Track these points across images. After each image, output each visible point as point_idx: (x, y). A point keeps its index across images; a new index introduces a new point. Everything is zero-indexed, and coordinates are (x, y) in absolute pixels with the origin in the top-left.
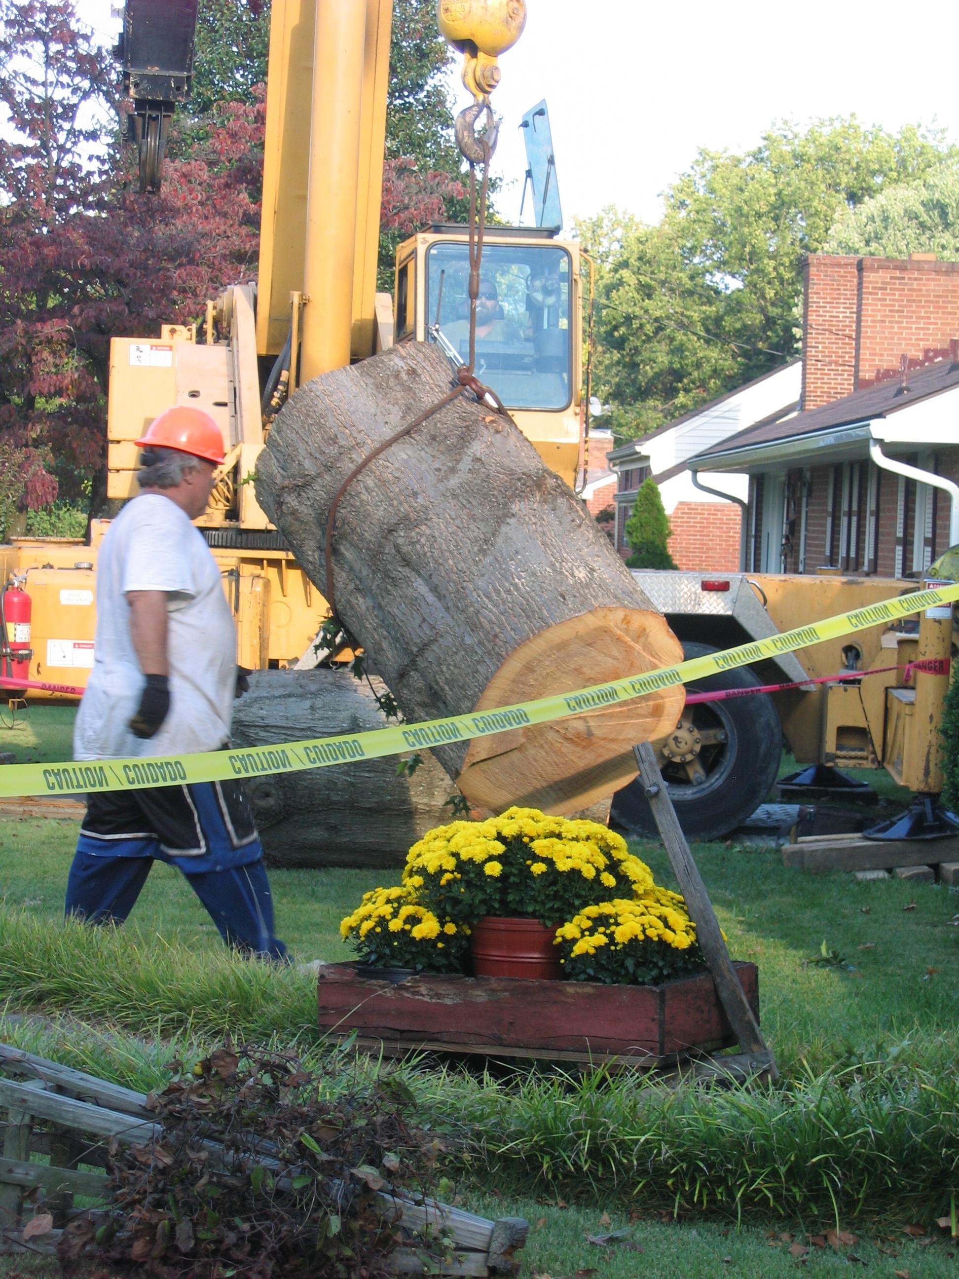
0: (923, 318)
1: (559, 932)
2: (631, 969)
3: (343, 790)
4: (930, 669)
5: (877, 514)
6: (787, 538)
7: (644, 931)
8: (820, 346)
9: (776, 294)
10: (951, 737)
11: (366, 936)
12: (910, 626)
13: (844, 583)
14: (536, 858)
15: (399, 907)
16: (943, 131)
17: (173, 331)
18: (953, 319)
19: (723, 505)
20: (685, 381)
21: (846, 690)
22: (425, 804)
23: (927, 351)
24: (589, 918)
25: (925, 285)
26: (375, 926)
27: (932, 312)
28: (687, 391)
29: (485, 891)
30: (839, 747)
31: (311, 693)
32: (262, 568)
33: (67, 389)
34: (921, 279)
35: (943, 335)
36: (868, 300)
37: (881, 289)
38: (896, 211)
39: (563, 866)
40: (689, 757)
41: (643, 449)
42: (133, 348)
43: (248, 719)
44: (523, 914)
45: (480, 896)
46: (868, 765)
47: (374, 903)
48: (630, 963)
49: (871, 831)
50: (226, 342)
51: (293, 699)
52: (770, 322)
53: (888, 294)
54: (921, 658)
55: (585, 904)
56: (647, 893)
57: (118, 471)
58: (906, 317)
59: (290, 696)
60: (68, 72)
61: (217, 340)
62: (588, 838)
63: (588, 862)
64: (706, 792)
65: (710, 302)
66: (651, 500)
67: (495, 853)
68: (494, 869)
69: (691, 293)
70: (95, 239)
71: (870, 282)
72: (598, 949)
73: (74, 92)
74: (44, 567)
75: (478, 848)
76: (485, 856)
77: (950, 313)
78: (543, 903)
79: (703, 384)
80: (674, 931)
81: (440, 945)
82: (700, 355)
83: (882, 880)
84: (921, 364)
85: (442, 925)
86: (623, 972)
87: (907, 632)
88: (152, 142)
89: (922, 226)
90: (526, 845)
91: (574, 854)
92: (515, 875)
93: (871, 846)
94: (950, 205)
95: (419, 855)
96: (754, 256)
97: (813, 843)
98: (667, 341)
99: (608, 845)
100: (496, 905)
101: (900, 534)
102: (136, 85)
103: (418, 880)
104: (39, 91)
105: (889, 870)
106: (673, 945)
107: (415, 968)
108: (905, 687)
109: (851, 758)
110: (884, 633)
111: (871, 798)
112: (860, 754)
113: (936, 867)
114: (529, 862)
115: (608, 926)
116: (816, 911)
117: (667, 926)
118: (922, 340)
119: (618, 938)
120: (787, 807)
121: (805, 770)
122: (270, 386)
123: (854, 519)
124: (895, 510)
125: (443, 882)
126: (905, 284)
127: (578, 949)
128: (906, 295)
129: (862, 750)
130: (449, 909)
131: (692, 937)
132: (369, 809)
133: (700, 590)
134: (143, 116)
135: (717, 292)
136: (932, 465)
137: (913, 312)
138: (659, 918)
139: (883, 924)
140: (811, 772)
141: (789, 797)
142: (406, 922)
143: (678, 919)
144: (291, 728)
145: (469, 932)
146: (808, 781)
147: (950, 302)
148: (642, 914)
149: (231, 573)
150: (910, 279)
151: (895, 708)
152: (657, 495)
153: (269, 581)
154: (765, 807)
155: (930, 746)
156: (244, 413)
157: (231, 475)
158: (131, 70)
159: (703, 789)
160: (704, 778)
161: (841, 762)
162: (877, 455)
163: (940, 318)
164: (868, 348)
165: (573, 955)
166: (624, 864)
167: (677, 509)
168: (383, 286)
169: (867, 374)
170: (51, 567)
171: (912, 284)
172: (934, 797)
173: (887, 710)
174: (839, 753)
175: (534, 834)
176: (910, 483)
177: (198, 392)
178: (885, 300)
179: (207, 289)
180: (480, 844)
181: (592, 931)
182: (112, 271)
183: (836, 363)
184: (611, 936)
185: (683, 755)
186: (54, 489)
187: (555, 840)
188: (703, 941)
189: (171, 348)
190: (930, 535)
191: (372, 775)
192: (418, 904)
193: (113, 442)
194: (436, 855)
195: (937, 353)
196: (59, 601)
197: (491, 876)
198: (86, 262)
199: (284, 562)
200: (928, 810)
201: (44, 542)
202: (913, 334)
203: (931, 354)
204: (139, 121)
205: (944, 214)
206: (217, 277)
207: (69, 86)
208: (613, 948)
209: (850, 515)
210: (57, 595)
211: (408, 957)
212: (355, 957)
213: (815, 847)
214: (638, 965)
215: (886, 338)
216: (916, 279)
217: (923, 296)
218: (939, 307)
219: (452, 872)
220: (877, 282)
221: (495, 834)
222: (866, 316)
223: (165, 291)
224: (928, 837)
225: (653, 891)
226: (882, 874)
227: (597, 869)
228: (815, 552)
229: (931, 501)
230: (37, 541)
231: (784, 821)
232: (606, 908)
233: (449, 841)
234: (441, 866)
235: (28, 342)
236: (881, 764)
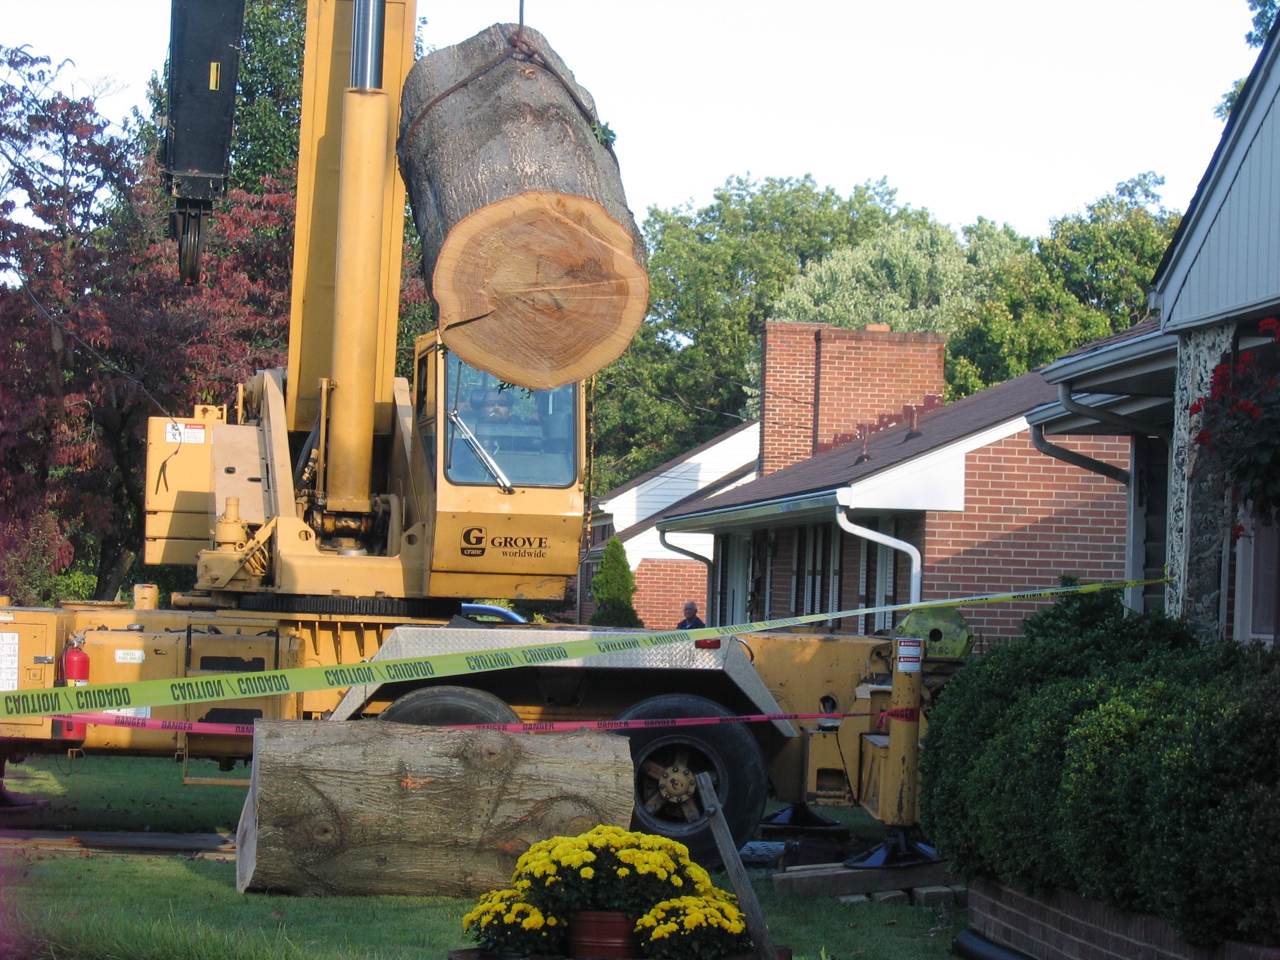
0: (877, 385)
1: (639, 922)
2: (697, 950)
3: (392, 826)
4: (902, 717)
5: (840, 573)
6: (753, 595)
7: (706, 920)
8: (777, 409)
9: (730, 351)
10: (927, 773)
11: (486, 928)
12: (881, 678)
13: (820, 640)
14: (621, 864)
15: (511, 905)
16: (891, 193)
17: (205, 411)
18: (905, 386)
19: (685, 562)
20: (637, 436)
21: (825, 736)
22: (464, 838)
23: (881, 417)
24: (663, 910)
25: (879, 354)
26: (493, 920)
27: (886, 380)
28: (640, 446)
29: (580, 891)
30: (819, 787)
31: (363, 741)
32: (297, 629)
33: (85, 459)
34: (876, 349)
35: (896, 401)
36: (825, 368)
37: (837, 358)
38: (845, 271)
39: (642, 870)
40: (685, 798)
41: (607, 507)
42: (169, 426)
43: (308, 764)
44: (611, 909)
45: (576, 895)
46: (844, 803)
47: (490, 902)
48: (695, 945)
49: (851, 861)
50: (256, 421)
51: (347, 746)
52: (722, 378)
53: (844, 363)
54: (894, 707)
55: (659, 901)
56: (705, 892)
57: (155, 539)
58: (861, 385)
59: (344, 743)
60: (81, 161)
61: (247, 420)
62: (660, 849)
63: (662, 867)
64: (700, 829)
65: (662, 360)
66: (617, 557)
67: (589, 860)
68: (588, 873)
69: (643, 350)
70: (113, 320)
71: (828, 352)
72: (672, 934)
73: (88, 180)
74: (99, 629)
75: (575, 857)
76: (580, 863)
77: (903, 381)
78: (626, 900)
79: (655, 439)
80: (729, 920)
81: (544, 934)
82: (653, 411)
83: (863, 902)
84: (876, 429)
85: (546, 919)
86: (690, 952)
87: (878, 684)
88: (191, 238)
89: (871, 286)
90: (613, 854)
91: (651, 860)
92: (603, 878)
93: (851, 874)
94: (898, 266)
95: (527, 864)
96: (708, 314)
97: (798, 871)
98: (620, 398)
99: (676, 854)
100: (589, 902)
101: (863, 593)
102: (178, 186)
103: (526, 883)
104: (58, 180)
105: (869, 895)
106: (729, 931)
107: (524, 953)
108: (878, 733)
109: (830, 797)
110: (858, 686)
111: (843, 835)
112: (838, 793)
113: (909, 891)
114: (615, 868)
115: (678, 917)
116: (811, 927)
117: (724, 916)
118: (877, 406)
119: (687, 925)
120: (767, 843)
121: (783, 811)
122: (301, 463)
123: (819, 578)
124: (858, 570)
125: (547, 883)
126: (861, 354)
127: (656, 934)
128: (862, 364)
129: (839, 789)
130: (550, 905)
131: (743, 925)
132: (415, 843)
133: (694, 647)
134: (184, 214)
135: (669, 350)
136: (893, 530)
137: (869, 380)
138: (718, 909)
139: (870, 936)
140: (788, 812)
141: (769, 835)
142: (516, 916)
143: (732, 911)
144: (346, 772)
145: (566, 924)
146: (786, 821)
147: (902, 371)
148: (704, 907)
149: (270, 633)
150: (865, 348)
151: (869, 751)
152: (623, 553)
153: (304, 640)
154: (750, 844)
155: (902, 785)
156: (278, 488)
157: (267, 545)
158: (174, 173)
159: (698, 827)
160: (698, 817)
161: (821, 801)
162: (842, 520)
163: (894, 386)
164: (826, 414)
165: (651, 939)
166: (688, 869)
167: (640, 565)
168: (401, 371)
169: (825, 438)
170: (106, 629)
171: (867, 354)
172: (905, 829)
173: (861, 754)
174: (819, 792)
175: (619, 846)
176: (872, 546)
177: (233, 468)
178: (842, 368)
179: (216, 366)
180: (576, 853)
181: (666, 921)
182: (129, 350)
183: (792, 425)
184: (681, 925)
185: (679, 796)
186: (70, 553)
187: (635, 850)
188: (750, 928)
189: (204, 427)
190: (891, 594)
191: (418, 812)
192: (525, 902)
193: (150, 512)
194: (540, 863)
195: (891, 418)
196: (114, 660)
197: (585, 879)
198: (105, 341)
199: (317, 624)
200: (902, 840)
201: (91, 605)
202: (869, 401)
203: (886, 419)
204: (180, 218)
205: (890, 275)
206: (225, 355)
207: (83, 174)
208: (682, 933)
209: (814, 574)
210: (113, 654)
211: (518, 944)
212: (474, 945)
213: (802, 875)
214: (701, 947)
215: (843, 405)
216: (871, 349)
217: (877, 364)
218: (893, 375)
219: (554, 876)
220: (834, 352)
221: (586, 845)
222: (824, 383)
223: (178, 367)
224: (902, 865)
225: (710, 890)
226: (863, 898)
227: (669, 873)
228: (781, 608)
229: (892, 562)
230: (85, 604)
231: (767, 856)
232: (675, 903)
233: (550, 852)
234: (545, 872)
235: (48, 416)
236: (857, 803)
